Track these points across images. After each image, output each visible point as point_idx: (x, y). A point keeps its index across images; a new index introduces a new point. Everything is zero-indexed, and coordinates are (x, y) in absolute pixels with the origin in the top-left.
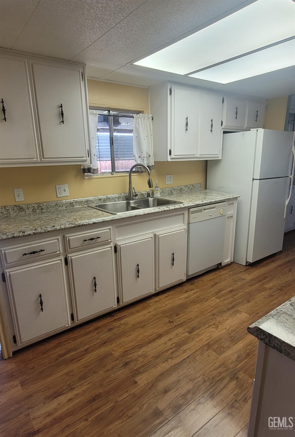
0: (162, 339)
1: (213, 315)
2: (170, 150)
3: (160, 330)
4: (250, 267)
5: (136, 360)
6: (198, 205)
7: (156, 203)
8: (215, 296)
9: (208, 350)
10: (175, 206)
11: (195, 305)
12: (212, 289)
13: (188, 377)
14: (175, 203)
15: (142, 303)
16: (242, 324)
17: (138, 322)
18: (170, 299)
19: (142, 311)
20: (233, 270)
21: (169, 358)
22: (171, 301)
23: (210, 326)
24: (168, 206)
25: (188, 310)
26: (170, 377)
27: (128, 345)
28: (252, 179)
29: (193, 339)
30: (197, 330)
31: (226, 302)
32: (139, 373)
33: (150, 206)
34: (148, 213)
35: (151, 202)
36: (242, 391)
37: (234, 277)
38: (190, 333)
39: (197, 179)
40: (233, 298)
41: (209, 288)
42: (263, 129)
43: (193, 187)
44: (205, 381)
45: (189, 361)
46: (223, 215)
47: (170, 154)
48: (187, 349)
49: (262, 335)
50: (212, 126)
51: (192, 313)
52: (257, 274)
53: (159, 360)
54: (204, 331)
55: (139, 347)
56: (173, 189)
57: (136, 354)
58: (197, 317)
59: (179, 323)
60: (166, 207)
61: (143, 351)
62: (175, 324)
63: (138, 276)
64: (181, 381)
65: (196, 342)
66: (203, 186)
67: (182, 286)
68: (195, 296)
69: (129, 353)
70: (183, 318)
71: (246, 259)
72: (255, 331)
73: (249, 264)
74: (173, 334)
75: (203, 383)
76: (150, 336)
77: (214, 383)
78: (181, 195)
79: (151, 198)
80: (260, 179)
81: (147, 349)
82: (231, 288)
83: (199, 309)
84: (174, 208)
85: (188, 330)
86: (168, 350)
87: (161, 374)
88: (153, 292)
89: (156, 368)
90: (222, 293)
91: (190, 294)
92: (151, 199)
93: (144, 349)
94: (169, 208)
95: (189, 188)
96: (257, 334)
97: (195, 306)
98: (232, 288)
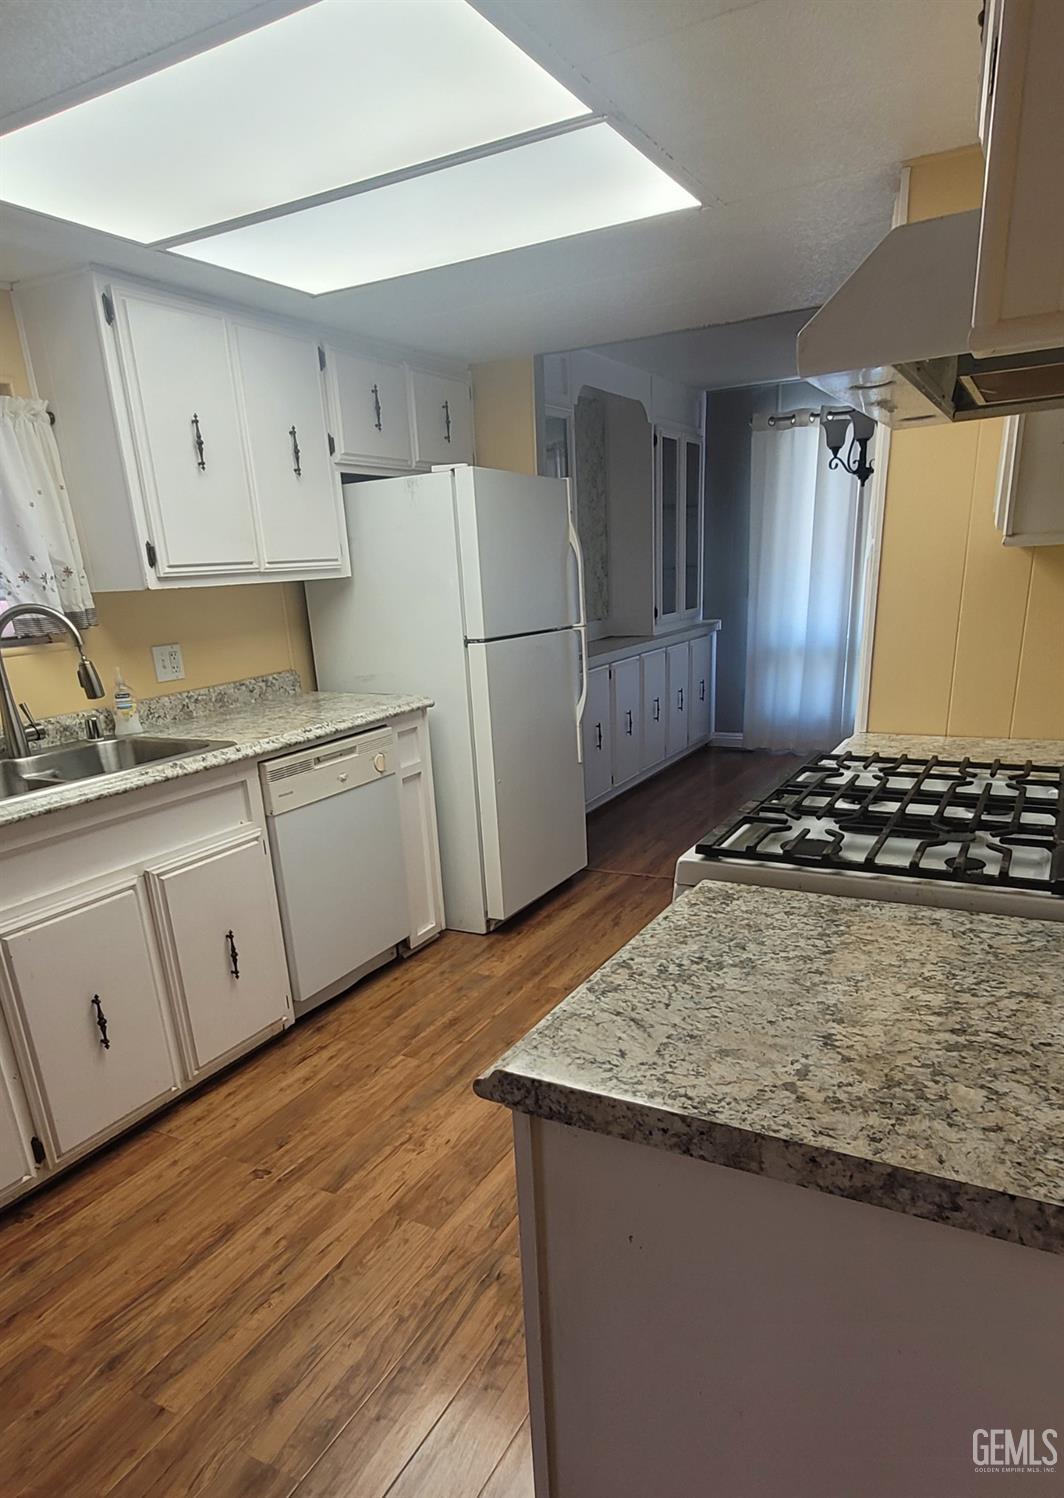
0: (236, 1237)
1: (404, 1111)
2: (148, 544)
3: (226, 1211)
4: (501, 937)
5: (150, 1337)
6: (290, 745)
7: (130, 757)
8: (401, 1051)
9: (400, 1226)
10: (204, 759)
11: (340, 1094)
12: (388, 1032)
13: (344, 1328)
14: (203, 746)
15: (142, 1138)
16: (494, 1115)
17: (135, 1210)
18: (247, 1096)
19: (147, 1164)
20: (451, 956)
21: (273, 1289)
22: (251, 1104)
23: (396, 1148)
24: (178, 762)
25: (317, 1116)
26: (285, 1349)
27: (109, 1300)
28: (463, 642)
29: (347, 1206)
30: (355, 1173)
31: (439, 1060)
32: (171, 1376)
33: (106, 769)
34: (99, 793)
35: (107, 758)
36: (516, 1308)
37: (457, 977)
38: (333, 1188)
39: (277, 655)
40: (460, 1042)
41: (381, 1031)
42: (469, 465)
43: (267, 686)
44: (402, 1320)
45: (342, 1278)
46: (386, 774)
47: (153, 562)
48: (331, 1243)
49: (515, 1091)
50: (297, 452)
51: (331, 1124)
52: (524, 955)
53: (235, 1309)
54: (377, 1171)
55: (155, 1290)
56: (189, 698)
57: (145, 1319)
58: (350, 1134)
59: (292, 1167)
60: (171, 764)
61: (173, 1301)
62: (278, 1174)
63: (105, 1042)
64: (326, 1347)
65: (357, 1211)
66: (305, 678)
67: (284, 1046)
68: (336, 1064)
69: (116, 1325)
70: (300, 1148)
71: (486, 913)
72: (494, 1086)
73: (499, 927)
74: (275, 1211)
75: (396, 1329)
76: (191, 1241)
77: (432, 1317)
78: (226, 720)
79: (108, 738)
80: (487, 640)
81: (185, 1290)
82: (450, 1015)
83: (355, 1105)
84: (204, 764)
85: (326, 1180)
86: (266, 1266)
87: (250, 1354)
88: (178, 1087)
89: (232, 1337)
90: (422, 1035)
91: (315, 1066)
92: (105, 746)
93: (178, 1290)
94: (181, 767)
95: (252, 691)
96: (503, 1091)
97: (340, 1099)
98: (451, 1012)
